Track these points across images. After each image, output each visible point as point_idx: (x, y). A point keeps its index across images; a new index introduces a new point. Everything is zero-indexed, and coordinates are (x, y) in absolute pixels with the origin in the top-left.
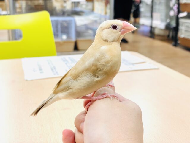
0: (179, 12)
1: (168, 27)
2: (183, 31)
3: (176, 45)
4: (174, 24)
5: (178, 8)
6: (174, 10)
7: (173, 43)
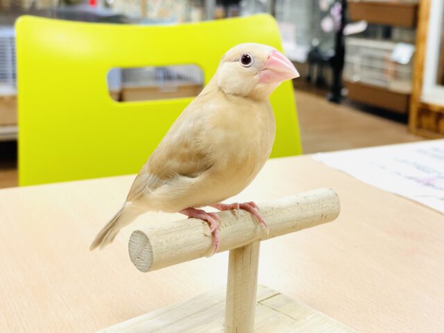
0: (344, 22)
1: (314, 57)
2: (357, 68)
3: (336, 99)
4: (329, 51)
5: (343, 12)
6: (332, 17)
7: (330, 95)
